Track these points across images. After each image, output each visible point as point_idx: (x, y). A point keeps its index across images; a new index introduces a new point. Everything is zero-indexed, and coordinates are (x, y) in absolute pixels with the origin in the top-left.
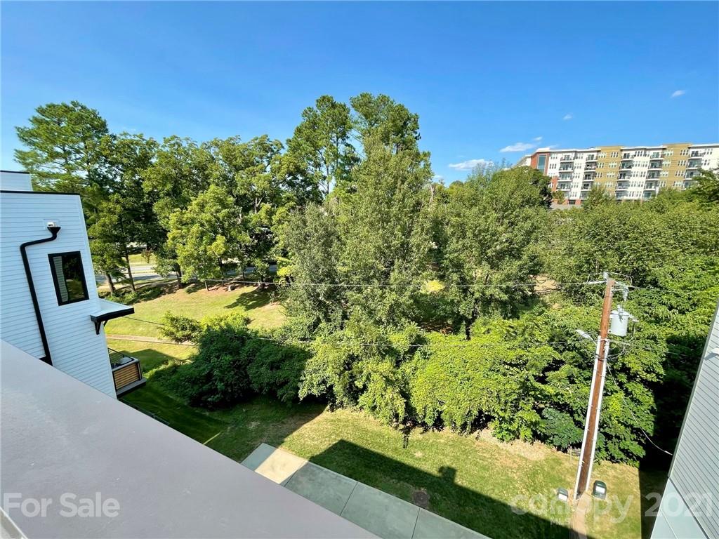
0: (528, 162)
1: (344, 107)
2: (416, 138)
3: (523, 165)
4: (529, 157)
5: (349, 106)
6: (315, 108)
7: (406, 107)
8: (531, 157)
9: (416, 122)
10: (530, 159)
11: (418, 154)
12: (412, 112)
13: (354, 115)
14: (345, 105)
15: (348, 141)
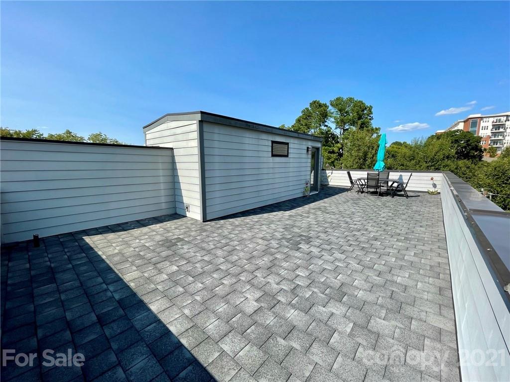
0: (461, 126)
1: (325, 106)
2: (370, 119)
3: (456, 128)
4: (462, 122)
5: (328, 104)
6: (310, 109)
7: (364, 102)
8: (464, 122)
9: (370, 110)
10: (463, 123)
11: (372, 130)
12: (368, 104)
13: (331, 109)
14: (326, 104)
15: (326, 124)
